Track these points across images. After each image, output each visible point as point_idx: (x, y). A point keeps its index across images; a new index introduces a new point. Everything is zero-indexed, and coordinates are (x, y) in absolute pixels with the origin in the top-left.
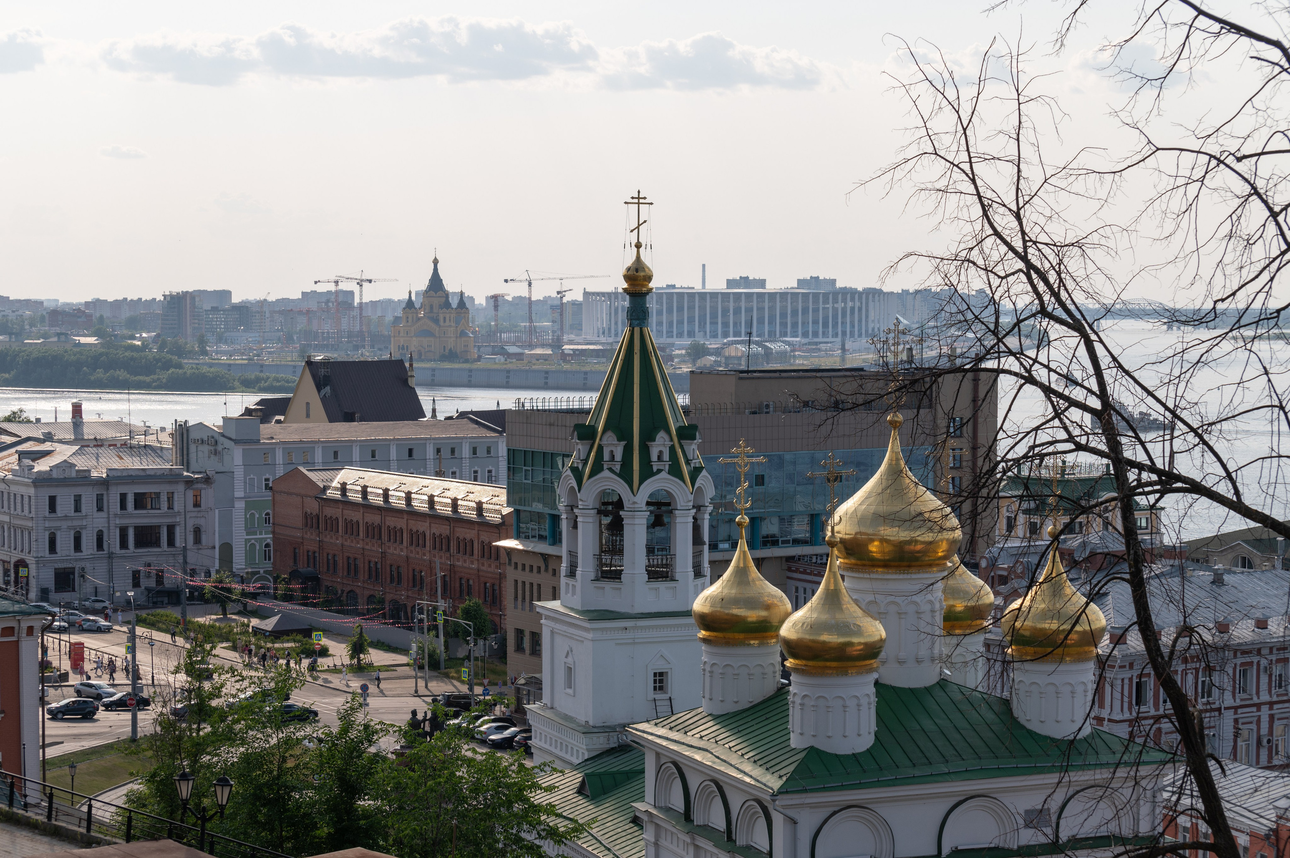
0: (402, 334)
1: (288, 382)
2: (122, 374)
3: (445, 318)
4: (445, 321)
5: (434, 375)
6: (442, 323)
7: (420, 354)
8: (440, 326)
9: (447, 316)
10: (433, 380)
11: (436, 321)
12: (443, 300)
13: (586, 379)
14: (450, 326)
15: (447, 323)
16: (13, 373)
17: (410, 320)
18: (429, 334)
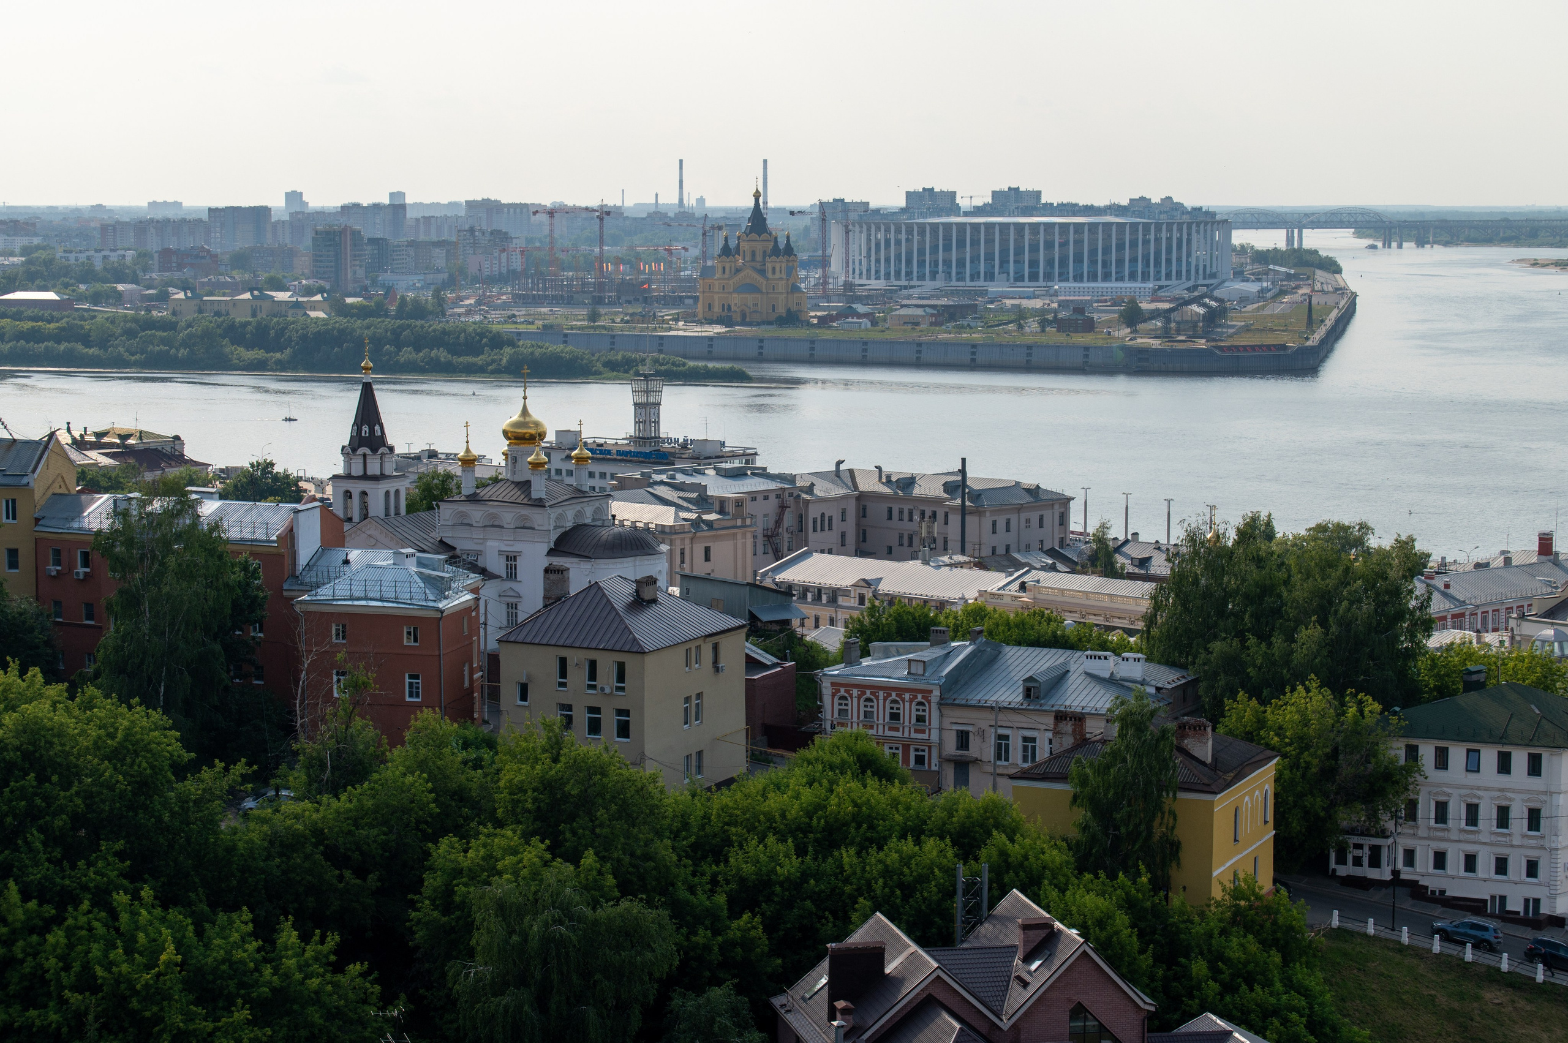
0: (716, 290)
1: (674, 364)
2: (443, 355)
3: (774, 269)
4: (774, 272)
5: (813, 349)
6: (770, 275)
7: (744, 315)
8: (768, 279)
9: (778, 266)
10: (812, 355)
11: (762, 272)
12: (771, 245)
13: (1029, 355)
14: (781, 279)
15: (777, 275)
16: (288, 351)
17: (727, 270)
18: (753, 289)
